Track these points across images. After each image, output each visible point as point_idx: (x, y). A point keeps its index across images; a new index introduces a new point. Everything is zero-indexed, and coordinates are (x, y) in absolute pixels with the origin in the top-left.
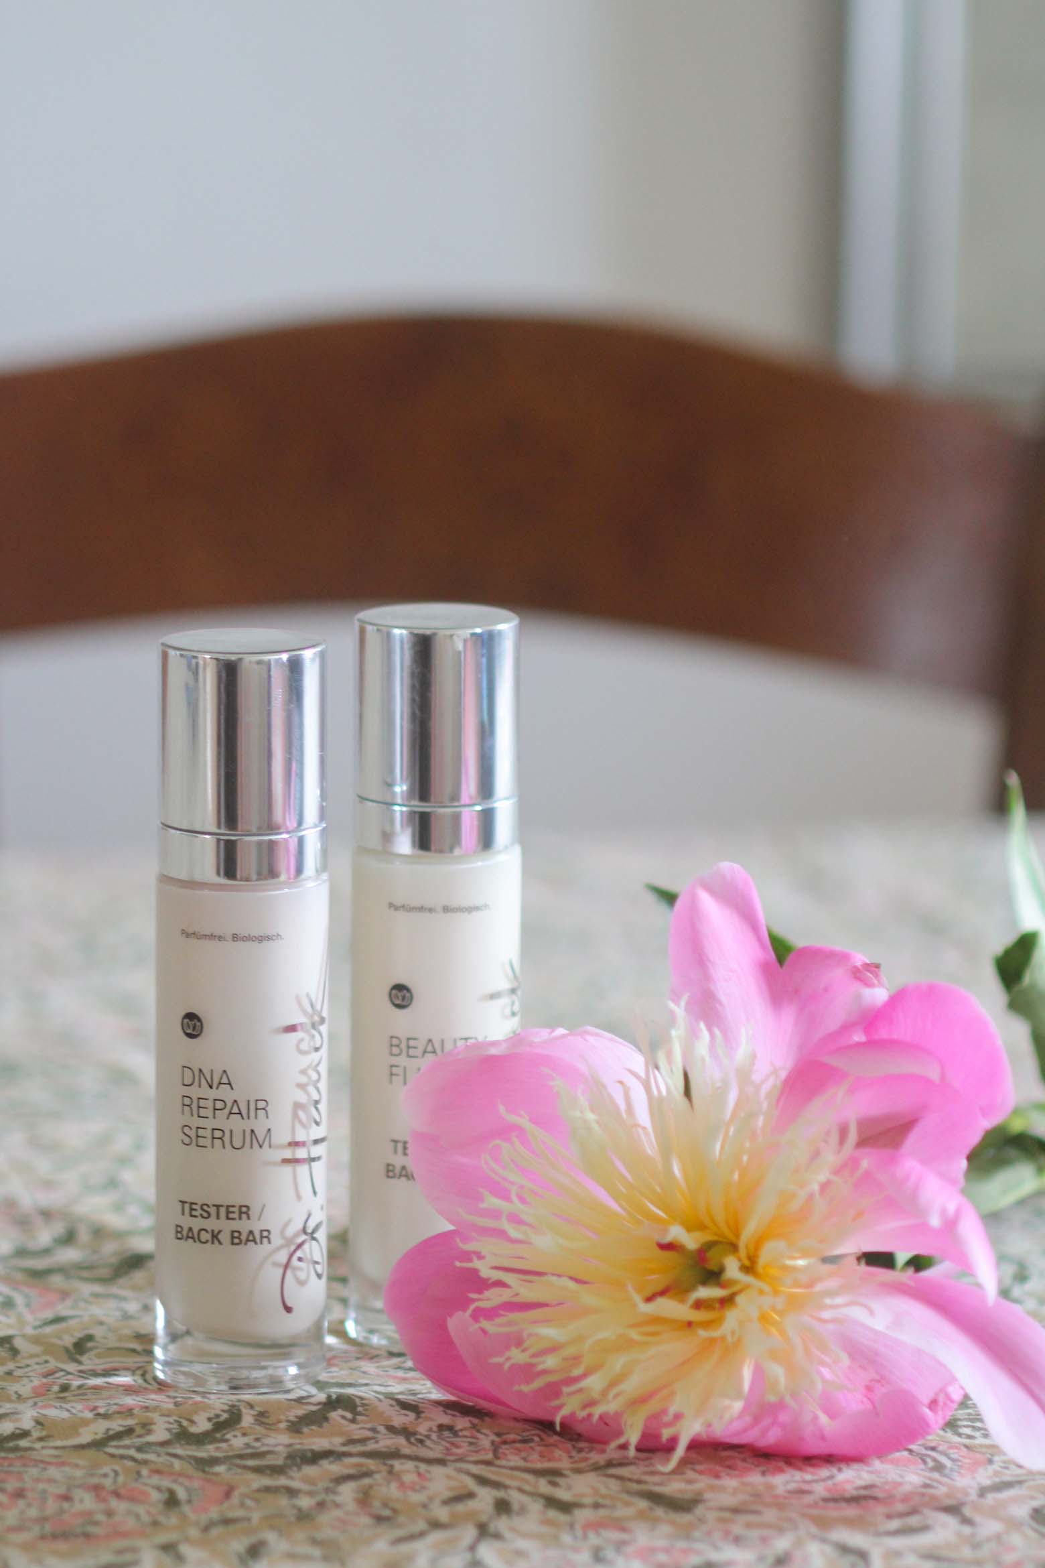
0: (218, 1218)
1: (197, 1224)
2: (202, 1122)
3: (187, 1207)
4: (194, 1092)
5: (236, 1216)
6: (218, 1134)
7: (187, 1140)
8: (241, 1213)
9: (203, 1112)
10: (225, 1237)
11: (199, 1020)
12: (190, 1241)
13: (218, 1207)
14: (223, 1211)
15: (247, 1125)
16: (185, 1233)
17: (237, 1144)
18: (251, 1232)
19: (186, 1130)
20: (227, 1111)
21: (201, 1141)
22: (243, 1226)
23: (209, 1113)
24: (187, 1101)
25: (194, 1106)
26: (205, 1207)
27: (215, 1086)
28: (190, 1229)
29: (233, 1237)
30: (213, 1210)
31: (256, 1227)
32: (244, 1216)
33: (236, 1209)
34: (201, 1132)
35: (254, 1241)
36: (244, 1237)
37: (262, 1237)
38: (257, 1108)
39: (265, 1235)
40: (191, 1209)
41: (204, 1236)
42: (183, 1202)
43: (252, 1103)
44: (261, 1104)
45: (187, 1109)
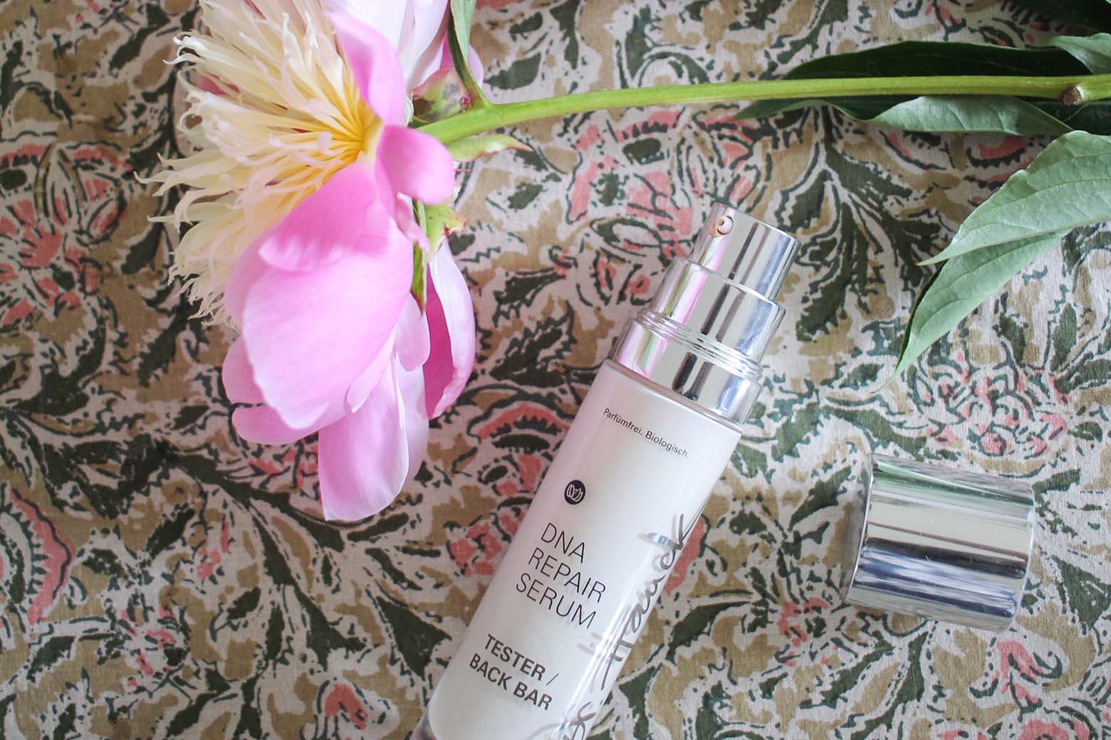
0: (514, 665)
1: (494, 662)
2: (542, 578)
3: (493, 642)
4: (548, 549)
5: (531, 671)
6: (551, 594)
7: (521, 587)
8: (535, 670)
9: (547, 569)
10: (512, 685)
11: (584, 490)
12: (481, 673)
13: (519, 656)
14: (521, 661)
15: (580, 599)
16: (480, 664)
17: (563, 610)
18: (536, 692)
19: (526, 578)
20: (566, 579)
21: (533, 594)
22: (532, 683)
23: (553, 572)
24: (538, 554)
25: (542, 561)
26: (508, 651)
27: (569, 552)
28: (486, 663)
29: (518, 688)
30: (513, 657)
31: (542, 688)
32: (537, 675)
33: (533, 666)
34: (537, 586)
35: (535, 701)
36: (527, 693)
37: (542, 700)
38: (594, 589)
39: (546, 701)
40: (495, 647)
41: (495, 675)
42: (491, 638)
43: (592, 583)
44: (599, 588)
45: (535, 561)
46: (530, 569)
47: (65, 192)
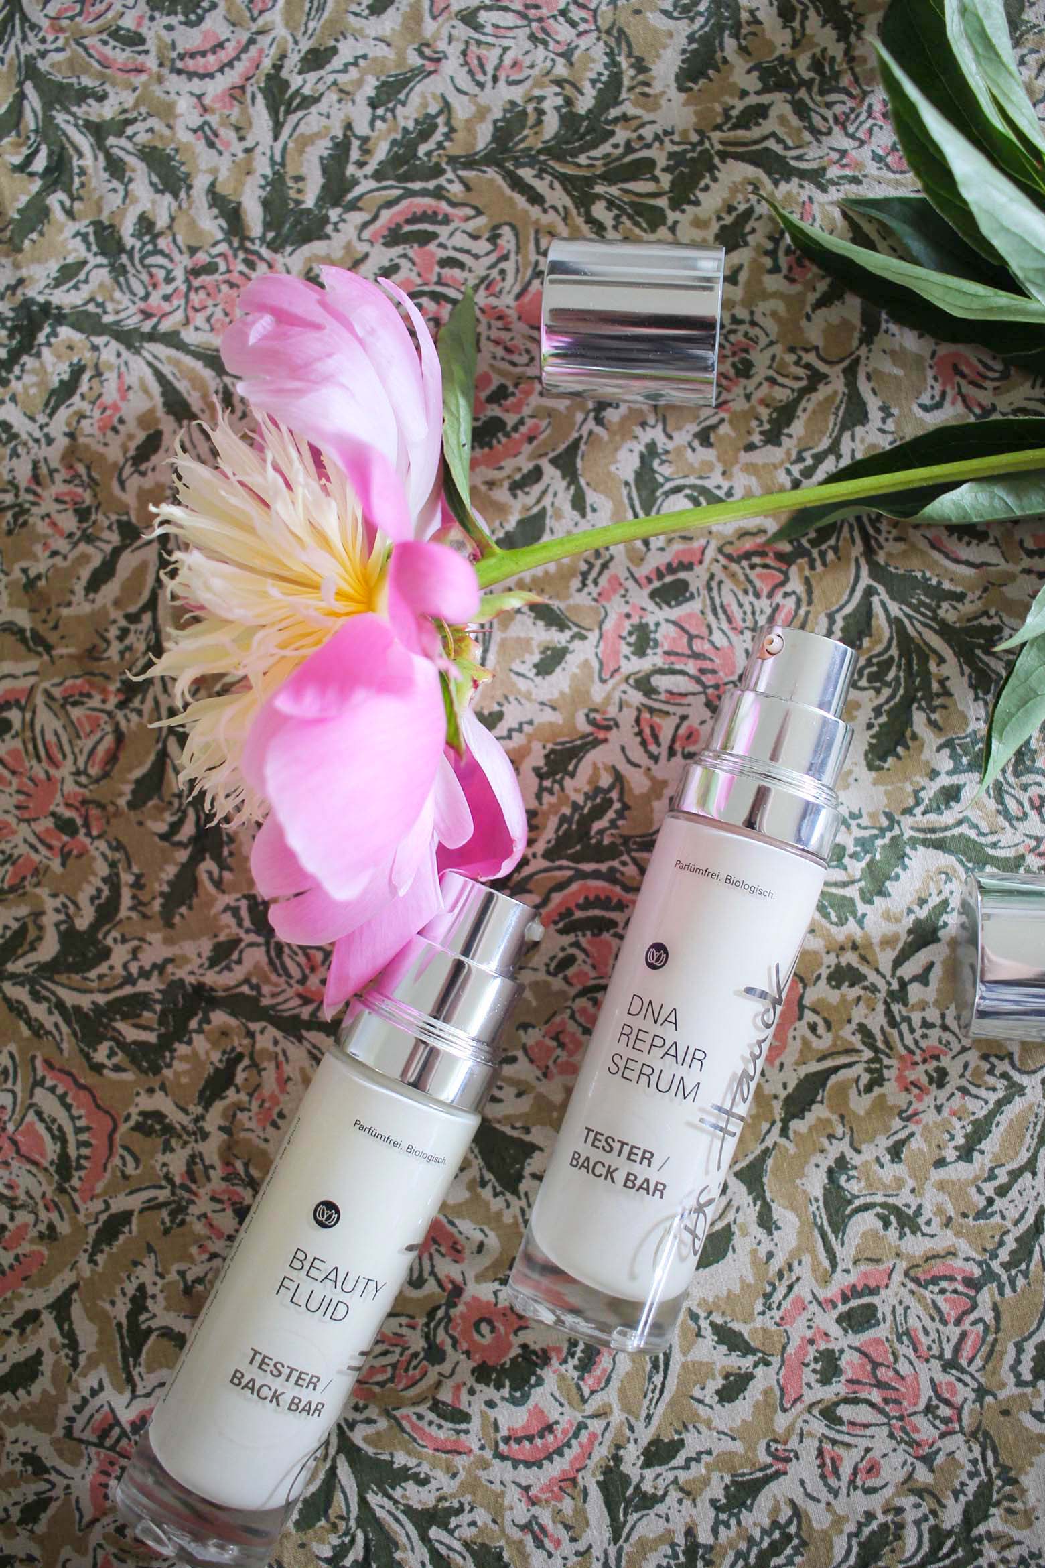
0: (619, 1155)
1: (596, 1155)
2: (634, 1055)
3: (592, 1135)
4: (637, 1023)
5: (638, 1158)
6: (647, 1071)
7: (614, 1069)
8: (643, 1157)
9: (639, 1045)
10: (620, 1177)
11: (666, 952)
12: (584, 1170)
13: (623, 1144)
14: (626, 1149)
15: (682, 1071)
16: (581, 1161)
17: (663, 1086)
18: (647, 1180)
19: (617, 1059)
20: (662, 1051)
21: (628, 1074)
22: (641, 1172)
23: (646, 1046)
24: (626, 1030)
25: (632, 1037)
26: (610, 1141)
27: (660, 1022)
28: (588, 1159)
29: (627, 1179)
30: (617, 1146)
31: (654, 1176)
32: (646, 1162)
33: (640, 1153)
34: (631, 1064)
35: (647, 1190)
36: (638, 1183)
37: (656, 1189)
38: (696, 1057)
39: (660, 1189)
40: (595, 1139)
41: (599, 1170)
42: (589, 1130)
43: (691, 1051)
44: (699, 1055)
45: (624, 1038)
46: (621, 1048)
47: (56, 734)
